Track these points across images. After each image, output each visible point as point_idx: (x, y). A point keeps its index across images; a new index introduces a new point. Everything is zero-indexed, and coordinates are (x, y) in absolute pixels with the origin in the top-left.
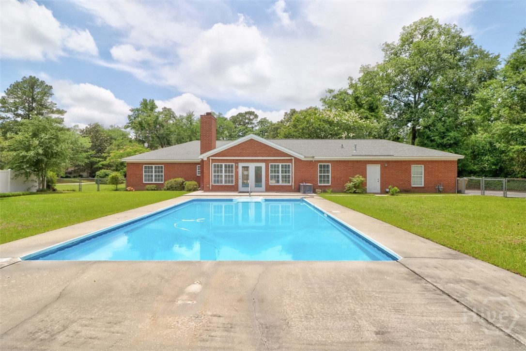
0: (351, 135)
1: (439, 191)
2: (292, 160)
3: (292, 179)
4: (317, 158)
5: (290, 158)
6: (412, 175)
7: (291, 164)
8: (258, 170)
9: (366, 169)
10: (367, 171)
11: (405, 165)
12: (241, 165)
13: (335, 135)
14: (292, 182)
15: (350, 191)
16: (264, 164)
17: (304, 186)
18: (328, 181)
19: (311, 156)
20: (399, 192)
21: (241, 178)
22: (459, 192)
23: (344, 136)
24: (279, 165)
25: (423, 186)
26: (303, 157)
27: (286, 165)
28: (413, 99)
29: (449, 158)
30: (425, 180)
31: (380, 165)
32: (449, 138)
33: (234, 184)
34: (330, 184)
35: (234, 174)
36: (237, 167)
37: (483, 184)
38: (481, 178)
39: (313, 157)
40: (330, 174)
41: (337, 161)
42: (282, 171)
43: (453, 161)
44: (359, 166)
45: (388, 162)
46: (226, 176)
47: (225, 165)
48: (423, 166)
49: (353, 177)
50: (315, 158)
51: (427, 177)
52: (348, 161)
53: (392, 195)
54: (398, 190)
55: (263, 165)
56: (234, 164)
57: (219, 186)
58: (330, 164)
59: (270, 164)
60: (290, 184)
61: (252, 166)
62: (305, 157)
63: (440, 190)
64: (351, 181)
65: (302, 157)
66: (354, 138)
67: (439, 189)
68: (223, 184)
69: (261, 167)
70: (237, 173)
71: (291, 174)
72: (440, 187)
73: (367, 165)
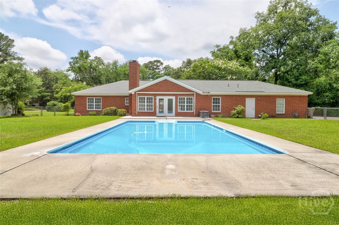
0: (234, 77)
1: (295, 116)
2: (194, 94)
3: (194, 108)
4: (212, 93)
5: (192, 93)
6: (277, 106)
7: (193, 97)
8: (170, 101)
9: (245, 101)
10: (246, 102)
11: (272, 99)
12: (158, 98)
13: (223, 78)
14: (194, 109)
15: (234, 116)
16: (175, 97)
17: (203, 112)
18: (219, 110)
19: (207, 92)
20: (268, 117)
21: (158, 107)
22: (309, 117)
23: (229, 78)
24: (185, 98)
25: (284, 113)
26: (202, 92)
27: (190, 98)
28: (276, 53)
29: (302, 94)
30: (285, 109)
31: (255, 98)
32: (301, 80)
33: (153, 111)
34: (220, 111)
35: (153, 104)
36: (155, 99)
37: (325, 112)
38: (324, 108)
39: (209, 92)
40: (220, 105)
41: (225, 95)
42: (187, 102)
43: (305, 96)
44: (241, 99)
45: (260, 96)
46: (147, 105)
47: (147, 97)
48: (284, 99)
49: (237, 107)
50: (210, 93)
51: (287, 107)
52: (233, 96)
53: (264, 119)
54: (268, 116)
55: (174, 98)
56: (153, 97)
57: (142, 112)
58: (220, 98)
59: (178, 97)
60: (193, 111)
61: (166, 99)
62: (203, 92)
63: (296, 116)
64: (235, 109)
65: (201, 92)
66: (236, 79)
67: (295, 115)
68: (146, 111)
69: (172, 99)
70: (155, 103)
71: (193, 104)
72: (296, 114)
73: (246, 98)
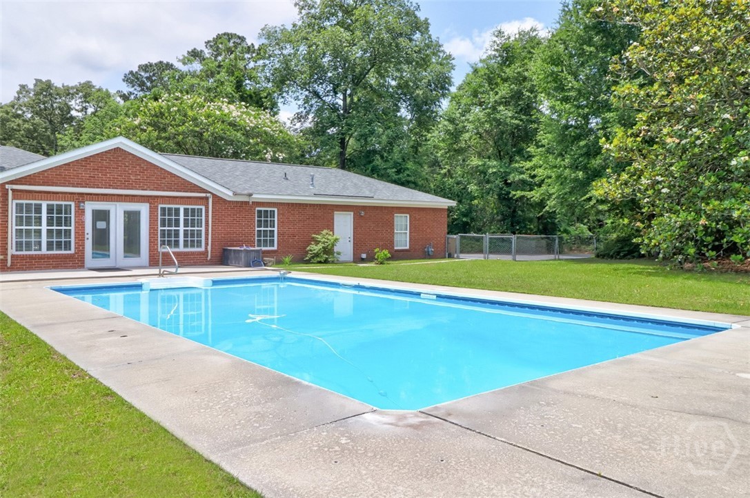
0: (281, 156)
1: (429, 255)
2: (207, 198)
3: (207, 239)
4: (257, 197)
5: (203, 195)
6: (395, 231)
7: (203, 208)
8: (132, 221)
9: (333, 219)
10: (335, 223)
11: (385, 214)
12: (90, 207)
13: (254, 155)
14: (207, 244)
16: (147, 205)
18: (272, 242)
19: (246, 192)
20: (389, 259)
21: (90, 236)
22: (450, 256)
23: (268, 156)
24: (179, 209)
25: (408, 247)
26: (231, 194)
27: (193, 210)
30: (410, 239)
31: (352, 213)
33: (73, 251)
34: (275, 248)
35: (72, 228)
36: (81, 212)
37: (486, 243)
38: (484, 235)
39: (250, 195)
40: (276, 229)
41: (288, 204)
42: (186, 221)
43: (443, 209)
44: (322, 214)
45: (364, 208)
46: (50, 232)
47: (48, 205)
48: (408, 216)
49: (319, 234)
50: (254, 196)
51: (413, 234)
52: (306, 205)
53: (381, 263)
54: (389, 255)
55: (144, 209)
56: (73, 204)
57: (31, 257)
58: (276, 210)
59: (160, 206)
60: (202, 249)
61: (117, 213)
62: (235, 194)
63: (430, 253)
64: (317, 242)
65: (227, 194)
66: (284, 161)
67: (428, 252)
68: (44, 251)
69: (139, 212)
70: (80, 225)
71: (203, 229)
72: (430, 250)
73: (335, 212)
